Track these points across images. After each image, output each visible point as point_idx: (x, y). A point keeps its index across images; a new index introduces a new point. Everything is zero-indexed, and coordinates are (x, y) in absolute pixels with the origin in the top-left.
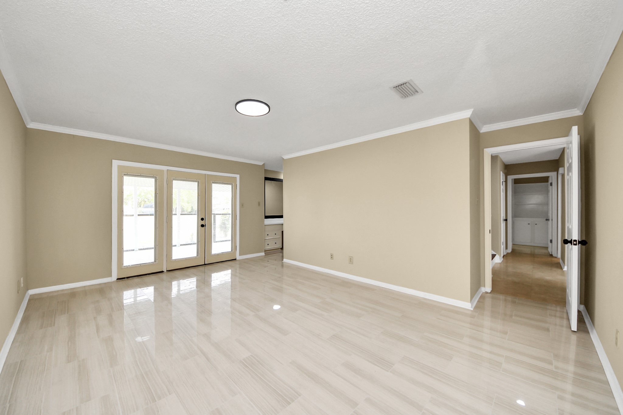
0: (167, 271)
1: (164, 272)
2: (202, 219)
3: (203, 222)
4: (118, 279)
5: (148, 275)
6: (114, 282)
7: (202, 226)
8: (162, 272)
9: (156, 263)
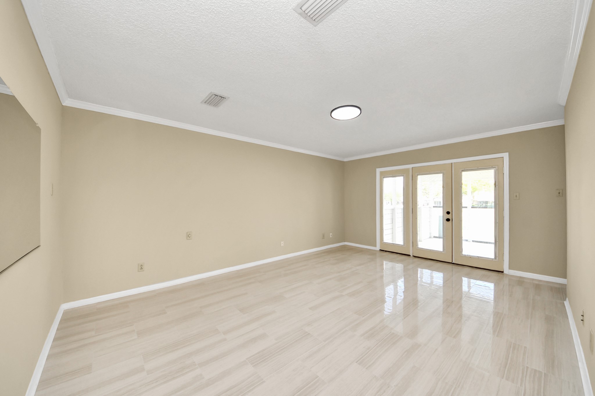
0: (413, 256)
1: (410, 256)
2: (448, 213)
3: (449, 216)
4: (380, 250)
5: (398, 254)
6: (378, 251)
7: (448, 220)
8: (409, 255)
9: (404, 246)
